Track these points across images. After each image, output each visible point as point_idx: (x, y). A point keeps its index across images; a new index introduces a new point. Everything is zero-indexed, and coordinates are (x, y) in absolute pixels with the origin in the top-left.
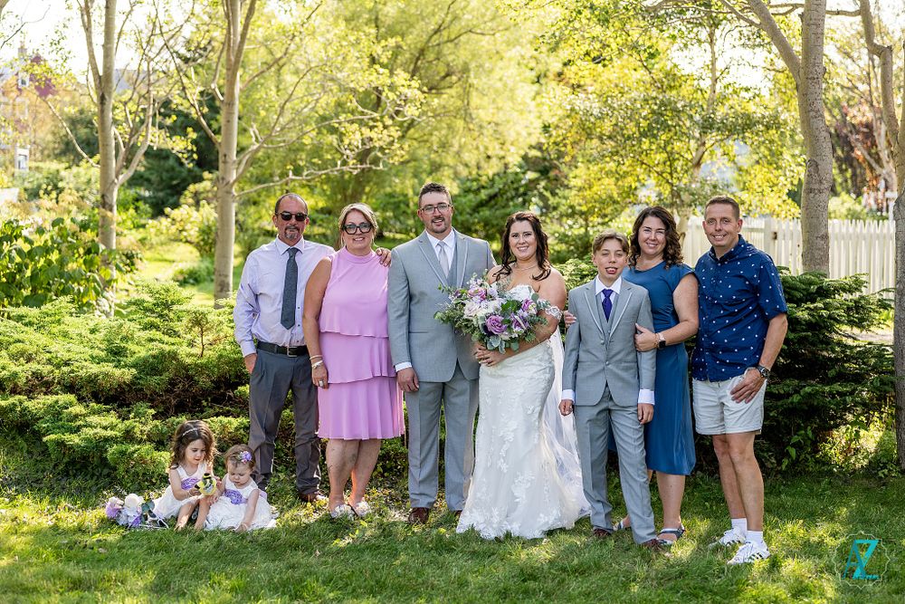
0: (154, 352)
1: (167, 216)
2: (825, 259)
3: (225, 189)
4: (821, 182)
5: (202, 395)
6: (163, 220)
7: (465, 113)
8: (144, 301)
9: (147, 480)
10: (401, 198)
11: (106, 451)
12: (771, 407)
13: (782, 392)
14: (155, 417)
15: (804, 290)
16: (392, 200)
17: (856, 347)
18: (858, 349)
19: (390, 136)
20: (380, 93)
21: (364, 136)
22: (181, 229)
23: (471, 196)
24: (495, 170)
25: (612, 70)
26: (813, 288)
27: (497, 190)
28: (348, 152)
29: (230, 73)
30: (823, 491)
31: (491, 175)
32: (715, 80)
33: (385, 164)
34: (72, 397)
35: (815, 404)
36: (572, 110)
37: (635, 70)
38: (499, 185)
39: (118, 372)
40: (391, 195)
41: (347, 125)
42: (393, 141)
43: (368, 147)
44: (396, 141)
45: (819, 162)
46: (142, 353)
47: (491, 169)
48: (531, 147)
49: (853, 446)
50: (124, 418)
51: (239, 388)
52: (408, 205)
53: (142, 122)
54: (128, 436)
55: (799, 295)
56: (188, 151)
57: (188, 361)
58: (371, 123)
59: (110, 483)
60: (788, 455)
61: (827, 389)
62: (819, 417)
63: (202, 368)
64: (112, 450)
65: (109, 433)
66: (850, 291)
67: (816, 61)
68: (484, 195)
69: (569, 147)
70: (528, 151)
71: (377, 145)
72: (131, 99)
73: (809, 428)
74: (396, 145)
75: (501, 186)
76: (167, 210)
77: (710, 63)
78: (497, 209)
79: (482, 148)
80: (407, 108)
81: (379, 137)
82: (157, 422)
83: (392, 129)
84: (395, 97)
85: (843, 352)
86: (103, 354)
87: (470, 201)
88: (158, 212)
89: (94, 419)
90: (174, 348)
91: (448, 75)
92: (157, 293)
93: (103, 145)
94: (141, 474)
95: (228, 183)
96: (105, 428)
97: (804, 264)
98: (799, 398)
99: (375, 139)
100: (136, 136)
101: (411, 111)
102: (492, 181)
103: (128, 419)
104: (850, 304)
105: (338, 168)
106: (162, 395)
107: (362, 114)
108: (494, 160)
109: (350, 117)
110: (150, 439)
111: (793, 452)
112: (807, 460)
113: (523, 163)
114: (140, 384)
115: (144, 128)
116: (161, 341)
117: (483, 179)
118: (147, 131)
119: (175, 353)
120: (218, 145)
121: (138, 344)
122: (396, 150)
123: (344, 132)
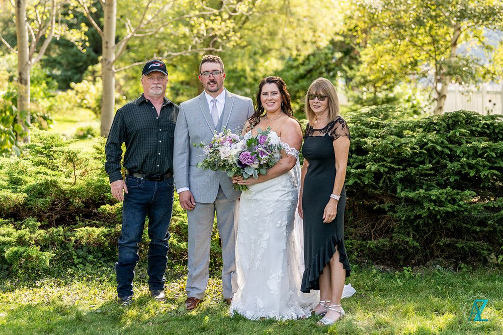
0: (40, 182)
1: (72, 89)
3: (107, 67)
5: (77, 213)
6: (69, 91)
7: (285, 9)
8: (36, 146)
9: (34, 273)
10: (241, 73)
11: (5, 252)
12: (490, 217)
13: (497, 206)
14: (41, 227)
16: (235, 75)
19: (227, 27)
21: (208, 27)
22: (82, 98)
23: (293, 72)
24: (310, 51)
27: (311, 67)
28: (197, 39)
31: (306, 55)
33: (223, 47)
38: (313, 62)
39: (14, 196)
40: (234, 71)
41: (195, 19)
42: (229, 31)
43: (211, 35)
44: (232, 30)
46: (32, 182)
47: (307, 51)
48: (337, 34)
50: (18, 228)
51: (102, 207)
52: (246, 78)
53: (48, 20)
54: (21, 241)
56: (82, 41)
57: (65, 187)
58: (213, 18)
59: (8, 275)
60: (501, 253)
63: (75, 193)
64: (8, 252)
65: (6, 239)
68: (302, 70)
69: (360, 33)
70: (334, 37)
71: (218, 33)
72: (39, 3)
74: (232, 33)
75: (314, 64)
76: (73, 84)
79: (300, 36)
80: (238, 6)
81: (219, 27)
82: (42, 231)
83: (228, 21)
86: (5, 184)
87: (292, 74)
88: (65, 85)
90: (54, 178)
92: (45, 140)
93: (20, 37)
94: (30, 269)
95: (109, 63)
96: (3, 235)
99: (216, 29)
100: (44, 30)
101: (242, 8)
102: (308, 58)
103: (20, 229)
105: (190, 50)
106: (46, 213)
107: (204, 10)
108: (309, 44)
109: (197, 13)
110: (37, 243)
113: (331, 46)
114: (30, 204)
115: (49, 24)
116: (45, 174)
117: (301, 59)
118: (52, 26)
119: (55, 182)
120: (101, 35)
121: (30, 176)
122: (231, 37)
123: (193, 24)
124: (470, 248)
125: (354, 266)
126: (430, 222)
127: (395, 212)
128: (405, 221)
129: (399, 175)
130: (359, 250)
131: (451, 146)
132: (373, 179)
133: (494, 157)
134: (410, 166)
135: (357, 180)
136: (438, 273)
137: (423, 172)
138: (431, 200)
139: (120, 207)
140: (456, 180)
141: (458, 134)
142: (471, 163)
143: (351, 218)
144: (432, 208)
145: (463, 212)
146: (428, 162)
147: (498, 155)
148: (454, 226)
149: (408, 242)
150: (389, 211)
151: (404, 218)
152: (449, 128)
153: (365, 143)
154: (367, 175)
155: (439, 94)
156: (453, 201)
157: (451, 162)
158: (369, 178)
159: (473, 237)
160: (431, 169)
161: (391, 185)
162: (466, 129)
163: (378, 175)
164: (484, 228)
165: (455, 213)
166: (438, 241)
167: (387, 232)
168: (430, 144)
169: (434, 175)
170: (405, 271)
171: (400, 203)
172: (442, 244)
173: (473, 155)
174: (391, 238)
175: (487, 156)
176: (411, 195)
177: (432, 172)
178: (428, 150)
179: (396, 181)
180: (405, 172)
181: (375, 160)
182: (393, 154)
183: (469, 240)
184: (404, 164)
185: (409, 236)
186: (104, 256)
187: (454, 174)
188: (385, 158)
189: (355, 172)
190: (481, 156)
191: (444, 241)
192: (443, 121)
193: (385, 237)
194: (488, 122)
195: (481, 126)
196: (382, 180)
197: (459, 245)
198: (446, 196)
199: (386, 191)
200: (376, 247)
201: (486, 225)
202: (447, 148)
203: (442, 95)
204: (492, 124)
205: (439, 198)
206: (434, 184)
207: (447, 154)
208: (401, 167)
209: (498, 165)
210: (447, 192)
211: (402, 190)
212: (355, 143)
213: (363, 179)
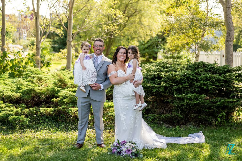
0: (27, 89)
1: (61, 52)
2: (232, 61)
3: (69, 43)
4: (230, 38)
5: (43, 101)
7: (140, 23)
9: (23, 126)
12: (212, 106)
13: (215, 101)
14: (26, 108)
15: (223, 70)
17: (239, 88)
18: (240, 88)
19: (115, 28)
20: (112, 16)
21: (108, 28)
22: (64, 55)
24: (149, 39)
25: (179, 9)
26: (226, 70)
27: (150, 44)
28: (104, 33)
29: (70, 11)
30: (228, 131)
31: (148, 40)
32: (208, 12)
33: (114, 36)
34: (2, 102)
35: (225, 105)
36: (167, 20)
37: (186, 9)
39: (16, 94)
41: (103, 25)
43: (109, 31)
44: (117, 30)
45: (230, 33)
46: (24, 88)
47: (148, 38)
48: (160, 32)
49: (238, 117)
51: (52, 99)
53: (48, 25)
54: (17, 113)
55: (221, 72)
56: (61, 33)
57: (37, 91)
58: (110, 25)
60: (217, 120)
61: (228, 100)
62: (228, 109)
63: (41, 93)
64: (11, 118)
66: (238, 71)
67: (230, 2)
68: (146, 46)
69: (166, 31)
70: (158, 33)
71: (111, 31)
72: (44, 19)
73: (224, 112)
74: (117, 31)
75: (151, 43)
76: (61, 50)
77: (207, 7)
78: (150, 50)
79: (145, 33)
80: (119, 20)
83: (116, 26)
84: (116, 17)
85: (236, 89)
86: (15, 89)
87: (142, 47)
89: (7, 108)
90: (33, 87)
91: (135, 12)
93: (37, 31)
95: (70, 42)
96: (9, 111)
97: (226, 63)
98: (220, 103)
99: (111, 29)
100: (46, 29)
101: (121, 21)
102: (148, 42)
103: (17, 108)
104: (237, 74)
105: (101, 37)
106: (29, 101)
107: (106, 22)
109: (104, 23)
110: (24, 114)
111: (219, 119)
112: (224, 121)
113: (157, 37)
114: (23, 98)
115: (48, 27)
116: (30, 85)
117: (146, 41)
118: (49, 28)
119: (33, 89)
120: (67, 31)
121: (24, 86)
122: (117, 32)
123: (102, 27)
124: (204, 118)
125: (156, 125)
126: (187, 107)
127: (173, 103)
128: (177, 107)
129: (175, 88)
130: (159, 118)
131: (196, 76)
132: (164, 89)
133: (214, 81)
134: (179, 84)
135: (157, 90)
136: (190, 128)
137: (185, 87)
138: (187, 99)
139: (60, 99)
140: (198, 90)
141: (199, 71)
142: (204, 83)
143: (156, 105)
144: (188, 102)
145: (201, 103)
146: (187, 83)
147: (216, 80)
148: (197, 109)
149: (178, 115)
150: (170, 102)
151: (176, 106)
152: (196, 68)
153: (161, 74)
154: (161, 87)
155: (197, 55)
156: (197, 99)
157: (197, 82)
158: (162, 89)
159: (206, 114)
160: (188, 85)
161: (172, 92)
162: (203, 69)
163: (166, 88)
164: (210, 110)
165: (198, 104)
166: (191, 115)
167: (170, 111)
168: (188, 75)
169: (189, 88)
170: (177, 128)
171: (175, 99)
172: (192, 117)
173: (206, 80)
174: (171, 114)
175: (212, 80)
176: (180, 96)
177: (189, 87)
178: (187, 78)
179: (174, 90)
180: (177, 86)
181: (165, 82)
182: (173, 79)
183: (203, 115)
184: (177, 83)
185: (179, 113)
186: (53, 120)
187: (197, 87)
188: (169, 81)
189: (157, 86)
190: (209, 80)
191: (193, 115)
192: (194, 66)
193: (169, 113)
194: (212, 66)
195: (209, 68)
196: (168, 90)
197: (199, 117)
198: (194, 97)
199: (170, 94)
200: (165, 117)
201: (211, 109)
202: (195, 77)
203: (198, 55)
204: (214, 67)
205: (191, 97)
206: (189, 91)
207: (195, 79)
208: (176, 85)
209: (216, 84)
210: (194, 95)
211: (176, 94)
212: (157, 74)
213: (160, 89)
